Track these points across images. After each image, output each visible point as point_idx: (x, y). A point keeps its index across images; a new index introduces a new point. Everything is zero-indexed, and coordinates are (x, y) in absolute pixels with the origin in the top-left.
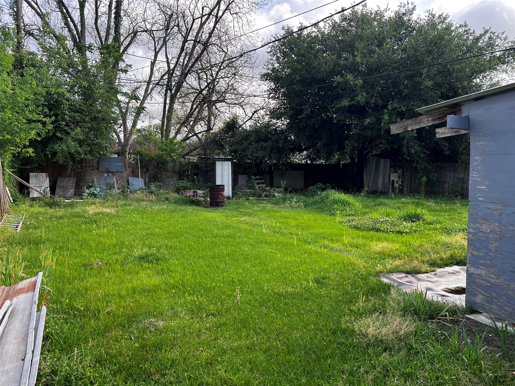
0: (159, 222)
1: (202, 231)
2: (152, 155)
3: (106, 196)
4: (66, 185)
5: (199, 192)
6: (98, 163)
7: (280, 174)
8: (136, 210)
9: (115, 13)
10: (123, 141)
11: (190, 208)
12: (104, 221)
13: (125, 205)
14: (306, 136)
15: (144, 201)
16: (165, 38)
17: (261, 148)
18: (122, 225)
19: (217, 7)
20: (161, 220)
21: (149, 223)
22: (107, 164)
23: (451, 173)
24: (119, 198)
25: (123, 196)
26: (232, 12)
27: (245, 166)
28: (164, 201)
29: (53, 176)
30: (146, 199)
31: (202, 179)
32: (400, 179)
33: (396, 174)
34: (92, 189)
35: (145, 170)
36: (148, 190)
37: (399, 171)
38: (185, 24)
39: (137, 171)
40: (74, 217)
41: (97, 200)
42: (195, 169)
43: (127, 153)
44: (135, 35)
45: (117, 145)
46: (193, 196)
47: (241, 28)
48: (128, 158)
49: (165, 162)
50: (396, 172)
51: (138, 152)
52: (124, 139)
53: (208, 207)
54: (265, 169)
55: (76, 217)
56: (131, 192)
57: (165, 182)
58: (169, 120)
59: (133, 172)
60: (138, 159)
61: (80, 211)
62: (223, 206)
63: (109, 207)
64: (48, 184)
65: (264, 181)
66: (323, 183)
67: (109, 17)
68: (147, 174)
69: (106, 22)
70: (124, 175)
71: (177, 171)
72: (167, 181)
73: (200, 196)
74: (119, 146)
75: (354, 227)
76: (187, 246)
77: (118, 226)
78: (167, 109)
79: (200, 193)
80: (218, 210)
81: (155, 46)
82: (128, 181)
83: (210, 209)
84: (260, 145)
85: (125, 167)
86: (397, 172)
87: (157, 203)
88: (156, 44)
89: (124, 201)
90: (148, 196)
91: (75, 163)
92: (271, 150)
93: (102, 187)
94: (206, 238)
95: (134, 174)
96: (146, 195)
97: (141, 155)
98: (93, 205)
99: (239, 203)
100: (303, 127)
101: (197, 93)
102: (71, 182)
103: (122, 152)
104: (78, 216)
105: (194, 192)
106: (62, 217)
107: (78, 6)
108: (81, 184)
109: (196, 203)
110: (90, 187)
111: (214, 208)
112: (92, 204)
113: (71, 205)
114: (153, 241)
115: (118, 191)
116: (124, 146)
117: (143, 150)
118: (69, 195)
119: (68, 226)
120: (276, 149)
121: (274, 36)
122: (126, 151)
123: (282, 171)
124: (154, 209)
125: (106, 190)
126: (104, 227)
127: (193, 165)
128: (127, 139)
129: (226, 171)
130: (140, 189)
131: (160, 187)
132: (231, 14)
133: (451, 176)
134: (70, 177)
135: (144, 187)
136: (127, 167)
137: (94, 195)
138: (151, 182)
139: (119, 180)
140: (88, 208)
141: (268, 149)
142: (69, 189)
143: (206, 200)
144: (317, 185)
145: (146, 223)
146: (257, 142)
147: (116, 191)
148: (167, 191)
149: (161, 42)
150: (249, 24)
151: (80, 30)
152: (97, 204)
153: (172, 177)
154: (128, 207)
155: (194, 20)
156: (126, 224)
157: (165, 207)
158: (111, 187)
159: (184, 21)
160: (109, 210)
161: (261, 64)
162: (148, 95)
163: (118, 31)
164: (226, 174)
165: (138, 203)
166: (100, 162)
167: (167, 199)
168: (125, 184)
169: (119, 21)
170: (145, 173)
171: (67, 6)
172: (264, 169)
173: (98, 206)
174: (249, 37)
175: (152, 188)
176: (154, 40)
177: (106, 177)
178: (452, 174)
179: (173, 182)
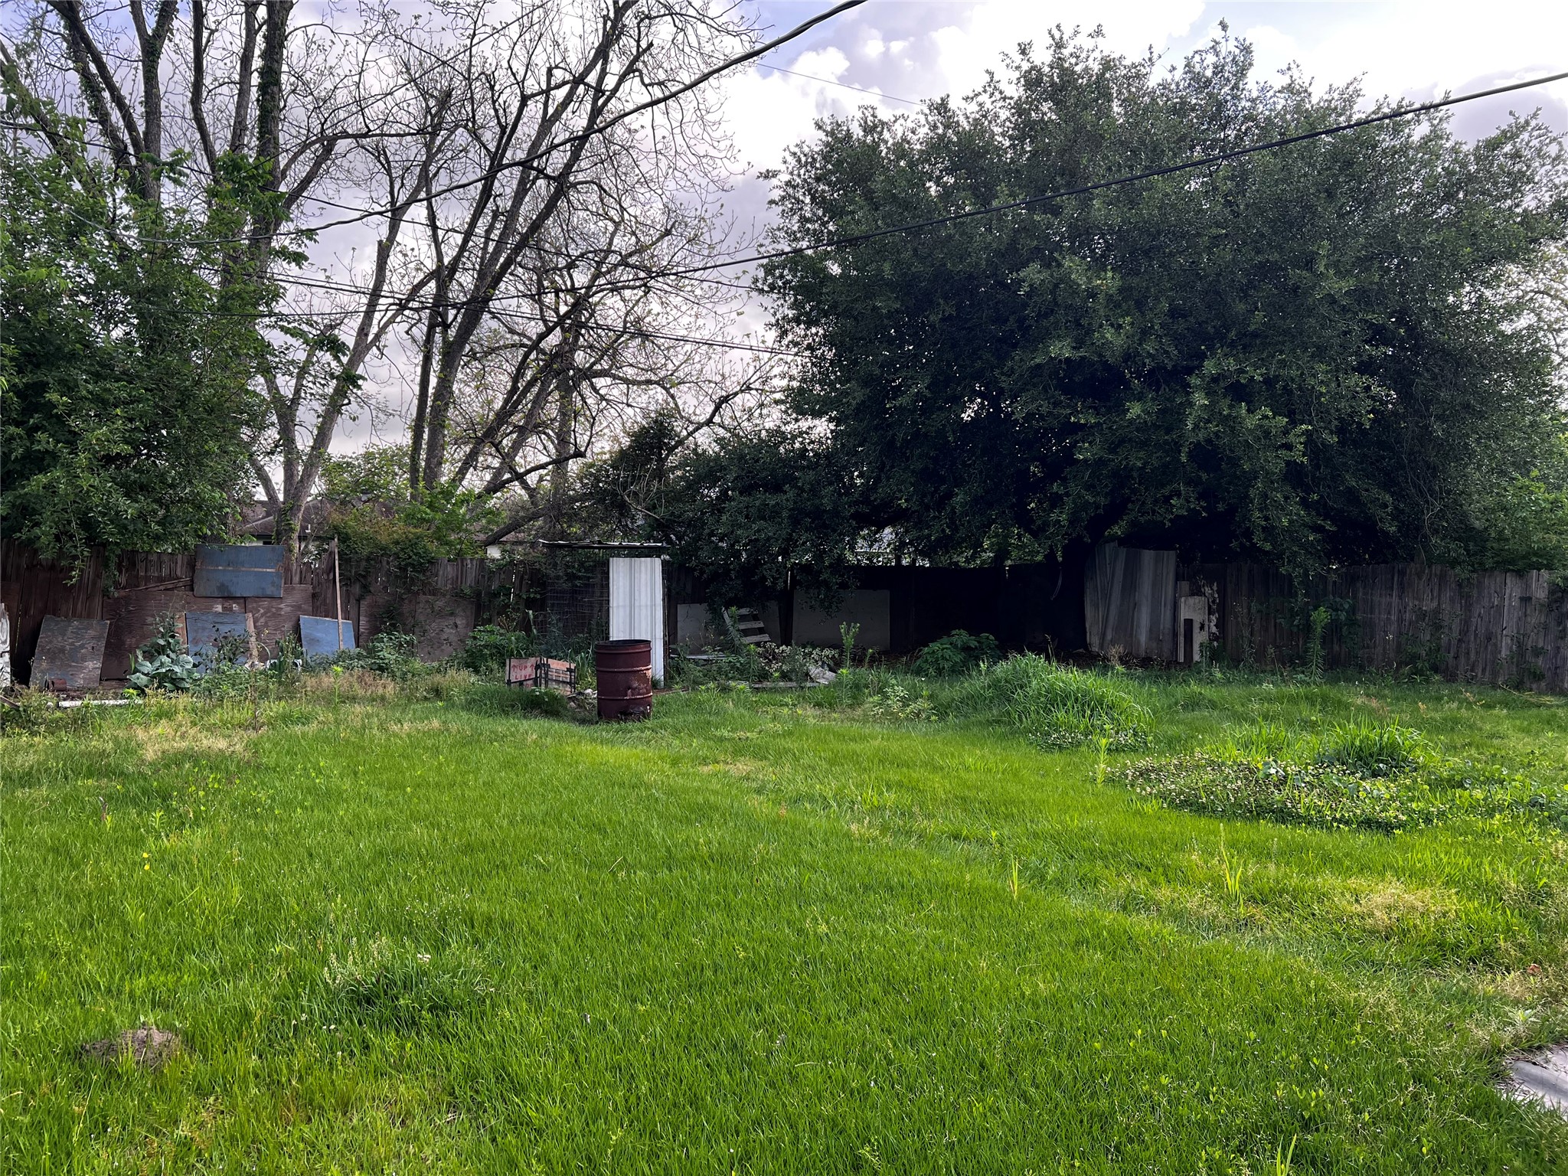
0: (422, 792)
1: (601, 830)
2: (383, 539)
3: (217, 686)
4: (72, 644)
5: (555, 664)
6: (192, 566)
7: (822, 601)
8: (327, 740)
9: (262, 73)
10: (281, 497)
11: (532, 729)
12: (201, 793)
13: (286, 718)
14: (913, 472)
15: (354, 699)
16: (425, 166)
17: (759, 510)
18: (272, 809)
19: (599, 67)
20: (428, 784)
21: (379, 793)
22: (224, 571)
23: (1391, 595)
24: (264, 693)
25: (280, 683)
26: (647, 81)
27: (702, 572)
28: (426, 699)
29: (26, 612)
30: (361, 692)
31: (559, 620)
32: (1214, 618)
33: (1197, 599)
34: (164, 658)
35: (357, 589)
36: (370, 661)
37: (1208, 590)
38: (496, 111)
39: (330, 592)
40: (77, 774)
41: (183, 700)
42: (531, 586)
43: (295, 536)
44: (328, 150)
45: (261, 511)
46: (536, 681)
47: (677, 131)
48: (296, 550)
49: (429, 562)
50: (1196, 592)
51: (335, 528)
52: (286, 491)
53: (591, 722)
54: (774, 583)
55: (90, 775)
56: (307, 667)
57: (425, 631)
58: (437, 428)
59: (314, 596)
60: (332, 553)
61: (110, 746)
62: (646, 716)
63: (226, 727)
64: (4, 642)
65: (762, 625)
66: (973, 631)
67: (243, 93)
68: (364, 604)
69: (232, 108)
70: (285, 608)
71: (467, 591)
72: (433, 627)
73: (558, 682)
74: (268, 514)
75: (1185, 803)
76: (558, 914)
77: (256, 816)
78: (431, 391)
79: (557, 671)
80: (631, 731)
81: (392, 193)
82: (297, 629)
83: (604, 730)
84: (757, 503)
85: (289, 580)
86: (1202, 594)
87: (404, 711)
88: (397, 186)
89: (283, 703)
90: (368, 679)
91: (107, 566)
92: (795, 522)
93: (203, 651)
94: (630, 868)
95: (321, 606)
96: (360, 679)
97: (344, 539)
98: (163, 721)
99: (700, 703)
100: (905, 440)
101: (523, 345)
102: (91, 633)
103: (278, 533)
104: (97, 767)
105: (538, 667)
106: (29, 774)
107: (138, 52)
108: (129, 641)
109: (544, 707)
110: (161, 650)
111: (616, 726)
112: (160, 715)
113: (79, 722)
114: (405, 891)
115: (260, 666)
116: (282, 512)
117: (350, 522)
118: (80, 682)
119: (47, 818)
120: (808, 515)
121: (794, 149)
122: (292, 530)
123: (828, 588)
124: (396, 735)
125: (219, 661)
126: (196, 823)
127: (525, 573)
128: (295, 486)
129: (643, 589)
130: (342, 657)
131: (410, 650)
132: (646, 86)
133: (1390, 604)
134: (89, 616)
135: (354, 650)
136: (296, 579)
137: (173, 681)
138: (381, 631)
139: (266, 625)
140: (141, 734)
141: (785, 514)
142: (84, 659)
143: (580, 693)
144: (954, 639)
145: (368, 798)
146: (746, 490)
147: (253, 664)
148: (435, 664)
149: (411, 181)
150: (702, 118)
151: (141, 128)
152: (180, 717)
153: (452, 614)
154: (298, 729)
155: (524, 100)
156: (287, 804)
157: (436, 723)
158: (235, 650)
159: (494, 102)
160: (222, 744)
161: (744, 245)
162: (368, 348)
163: (270, 132)
164: (643, 603)
165: (335, 710)
166: (198, 565)
167: (437, 692)
168: (287, 640)
169: (273, 98)
170: (358, 601)
171: (100, 48)
172: (768, 583)
173: (181, 726)
174: (704, 160)
175: (384, 654)
176: (389, 174)
177: (218, 614)
178: (1395, 600)
179: (454, 628)
